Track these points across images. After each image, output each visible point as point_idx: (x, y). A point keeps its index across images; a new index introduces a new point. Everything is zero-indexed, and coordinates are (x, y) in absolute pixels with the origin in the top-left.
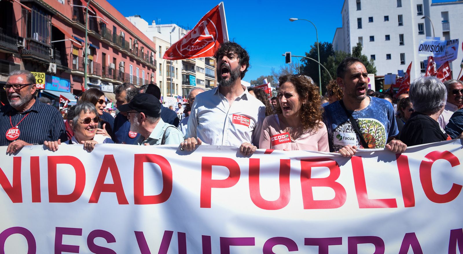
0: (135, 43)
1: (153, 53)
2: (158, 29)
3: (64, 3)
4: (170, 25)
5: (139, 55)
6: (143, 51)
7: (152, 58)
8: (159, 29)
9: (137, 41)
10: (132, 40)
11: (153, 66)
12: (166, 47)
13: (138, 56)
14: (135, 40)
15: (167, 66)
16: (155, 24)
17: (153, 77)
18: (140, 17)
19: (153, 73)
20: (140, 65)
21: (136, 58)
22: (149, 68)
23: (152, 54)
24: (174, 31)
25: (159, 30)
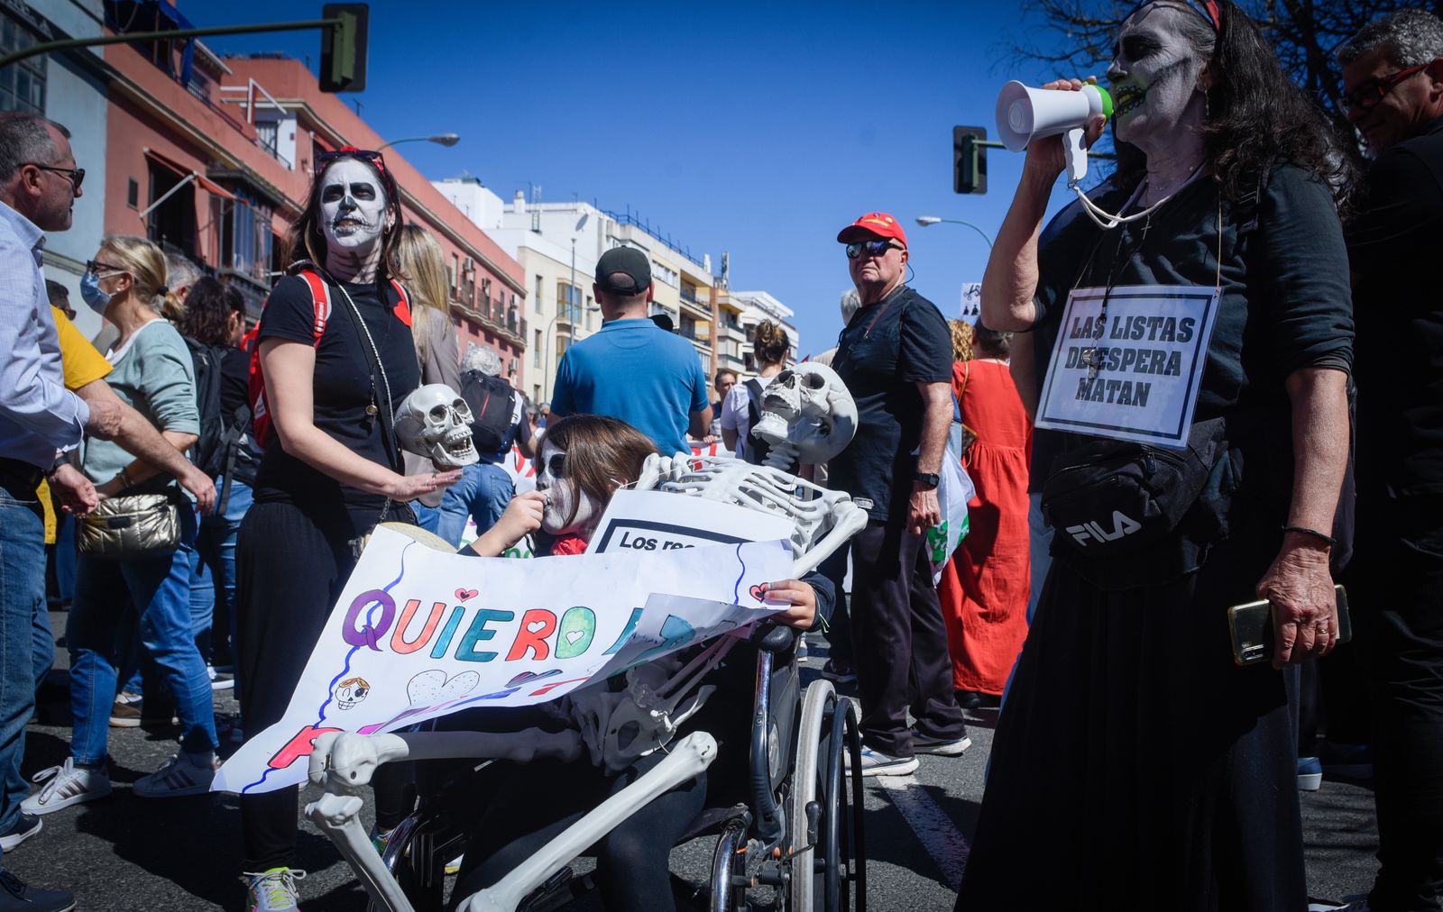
0: (466, 268)
1: (517, 298)
2: (533, 220)
3: (293, 167)
4: (571, 206)
5: (476, 306)
6: (487, 291)
7: (514, 313)
8: (536, 218)
9: (472, 262)
10: (460, 259)
11: (518, 337)
12: (558, 279)
13: (473, 309)
14: (467, 259)
15: (558, 337)
16: (523, 202)
17: (515, 371)
18: (478, 181)
19: (515, 359)
20: (477, 335)
21: (468, 312)
22: (504, 343)
23: (513, 302)
24: (584, 228)
25: (536, 223)
